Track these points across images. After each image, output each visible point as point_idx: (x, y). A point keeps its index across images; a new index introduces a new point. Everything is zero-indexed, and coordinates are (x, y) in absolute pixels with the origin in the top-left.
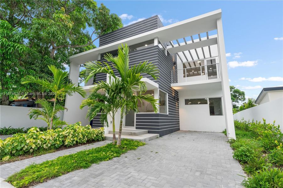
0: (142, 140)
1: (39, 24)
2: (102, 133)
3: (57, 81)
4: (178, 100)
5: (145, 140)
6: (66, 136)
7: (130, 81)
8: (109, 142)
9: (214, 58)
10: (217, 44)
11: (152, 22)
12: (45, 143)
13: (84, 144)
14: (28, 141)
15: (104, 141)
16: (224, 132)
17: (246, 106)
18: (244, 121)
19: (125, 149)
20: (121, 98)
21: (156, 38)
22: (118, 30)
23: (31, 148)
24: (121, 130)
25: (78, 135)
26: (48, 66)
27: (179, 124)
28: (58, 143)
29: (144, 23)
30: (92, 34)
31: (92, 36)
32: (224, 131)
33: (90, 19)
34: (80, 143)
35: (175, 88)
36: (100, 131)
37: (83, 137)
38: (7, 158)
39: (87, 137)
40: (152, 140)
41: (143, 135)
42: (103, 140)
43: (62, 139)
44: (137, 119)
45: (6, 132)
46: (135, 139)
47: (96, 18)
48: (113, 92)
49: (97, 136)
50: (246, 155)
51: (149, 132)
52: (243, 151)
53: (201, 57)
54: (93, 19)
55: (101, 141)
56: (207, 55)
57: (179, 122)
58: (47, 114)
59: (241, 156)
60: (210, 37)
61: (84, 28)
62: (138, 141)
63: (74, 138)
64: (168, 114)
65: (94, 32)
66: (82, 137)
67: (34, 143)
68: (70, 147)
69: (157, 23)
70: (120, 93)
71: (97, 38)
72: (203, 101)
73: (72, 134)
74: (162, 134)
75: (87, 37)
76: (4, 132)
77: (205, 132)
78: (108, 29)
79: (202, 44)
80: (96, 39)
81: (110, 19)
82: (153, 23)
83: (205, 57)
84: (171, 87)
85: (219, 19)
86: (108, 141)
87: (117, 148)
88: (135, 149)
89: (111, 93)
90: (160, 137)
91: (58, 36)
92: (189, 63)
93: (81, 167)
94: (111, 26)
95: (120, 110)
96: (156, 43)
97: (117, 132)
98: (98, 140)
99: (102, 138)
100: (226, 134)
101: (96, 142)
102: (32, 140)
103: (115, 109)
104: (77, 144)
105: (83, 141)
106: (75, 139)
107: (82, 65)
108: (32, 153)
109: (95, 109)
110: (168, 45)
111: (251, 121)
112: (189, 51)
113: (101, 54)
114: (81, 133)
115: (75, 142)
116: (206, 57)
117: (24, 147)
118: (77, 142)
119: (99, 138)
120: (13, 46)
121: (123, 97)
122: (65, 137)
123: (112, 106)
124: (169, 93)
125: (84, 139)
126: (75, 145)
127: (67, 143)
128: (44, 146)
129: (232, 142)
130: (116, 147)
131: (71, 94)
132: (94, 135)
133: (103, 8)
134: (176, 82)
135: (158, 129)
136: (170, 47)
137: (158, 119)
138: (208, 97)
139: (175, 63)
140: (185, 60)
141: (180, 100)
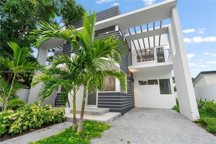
0: (106, 121)
2: (62, 113)
3: (17, 58)
4: (133, 81)
6: (13, 121)
7: (96, 51)
8: (69, 125)
9: (162, 47)
10: (167, 33)
13: (39, 128)
15: (65, 123)
16: (173, 109)
19: (87, 136)
20: (84, 72)
21: (117, 24)
24: (83, 109)
25: (30, 118)
26: (8, 43)
27: (134, 102)
29: (106, 12)
30: (60, 22)
31: (59, 24)
32: (173, 107)
33: (58, 9)
34: (32, 128)
35: (131, 70)
36: (60, 111)
37: (38, 119)
39: (43, 119)
40: (115, 119)
41: (105, 114)
42: (63, 121)
43: (5, 125)
44: (99, 98)
46: (98, 121)
47: (64, 9)
48: (75, 66)
49: (55, 117)
51: (111, 111)
53: (152, 46)
54: (61, 9)
55: (60, 122)
56: (157, 44)
57: (134, 100)
58: (3, 93)
60: (163, 27)
61: (53, 17)
62: (102, 123)
63: (24, 122)
64: (127, 93)
65: (61, 21)
66: (36, 121)
70: (84, 67)
71: (64, 26)
73: (22, 118)
74: (123, 113)
77: (158, 109)
78: (74, 18)
79: (154, 33)
81: (76, 9)
83: (154, 46)
84: (128, 69)
85: (174, 7)
86: (68, 122)
87: (78, 136)
88: (99, 136)
89: (72, 68)
90: (121, 116)
91: (20, 11)
92: (141, 51)
94: (77, 15)
95: (82, 87)
96: (117, 29)
97: (79, 111)
98: (57, 122)
99: (62, 119)
100: (179, 111)
101: (54, 124)
103: (76, 87)
104: (28, 130)
105: (37, 125)
106: (26, 123)
107: (51, 50)
109: (51, 85)
110: (126, 34)
112: (143, 40)
114: (36, 115)
115: (24, 128)
119: (58, 120)
121: (87, 72)
122: (12, 121)
123: (73, 83)
125: (39, 123)
126: (26, 131)
127: (12, 130)
130: (76, 135)
132: (51, 117)
134: (132, 65)
135: (120, 107)
136: (128, 35)
137: (119, 98)
138: (158, 78)
139: (130, 50)
140: (138, 48)
141: (134, 81)
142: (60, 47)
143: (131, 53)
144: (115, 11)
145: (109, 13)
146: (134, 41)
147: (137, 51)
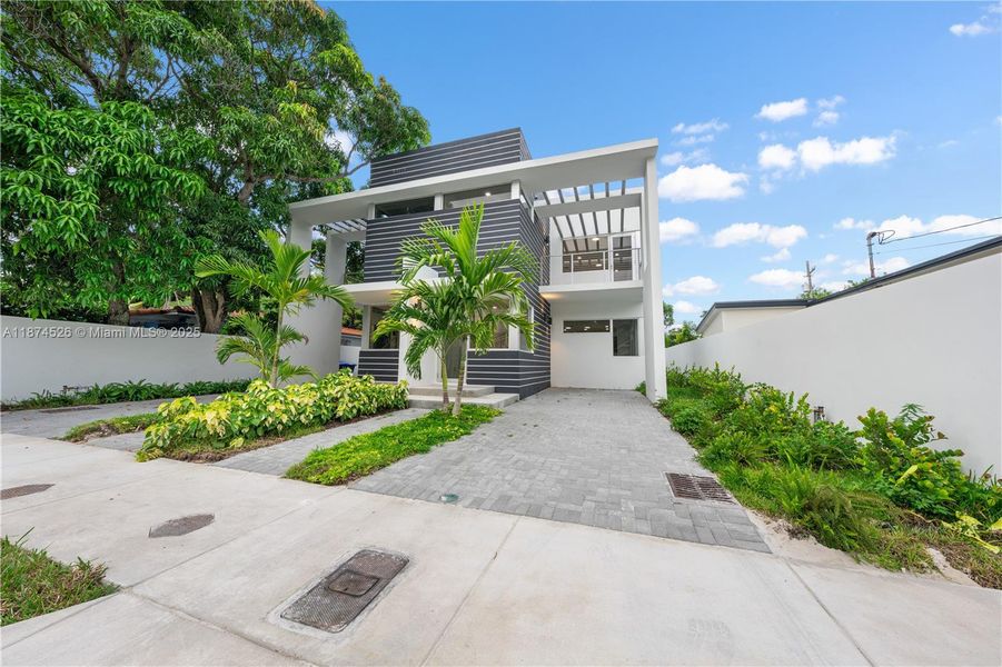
0: (494, 405)
1: (239, 123)
2: (403, 392)
4: (550, 322)
5: (499, 404)
6: (337, 399)
9: (628, 234)
10: (640, 205)
11: (507, 143)
12: (304, 412)
13: (372, 415)
14: (271, 408)
15: (411, 410)
16: (638, 390)
17: (679, 335)
18: (674, 367)
19: (471, 421)
21: (516, 181)
22: (420, 149)
23: (281, 423)
26: (260, 231)
28: (325, 411)
30: (350, 153)
32: (640, 386)
34: (364, 414)
35: (546, 296)
36: (400, 387)
38: (238, 442)
39: (376, 400)
40: (510, 404)
41: (490, 396)
42: (406, 407)
43: (331, 405)
44: (469, 363)
45: (136, 393)
46: (478, 404)
47: (363, 111)
49: (395, 397)
50: (692, 421)
51: (497, 391)
52: (688, 415)
53: (603, 230)
54: (354, 112)
55: (402, 409)
56: (616, 227)
58: (261, 349)
59: (686, 423)
60: (628, 191)
62: (487, 408)
63: (353, 402)
64: (533, 352)
65: (354, 146)
66: (368, 402)
67: (285, 412)
68: (348, 421)
69: (518, 147)
71: (366, 164)
72: (599, 326)
74: (524, 395)
75: (339, 157)
76: (131, 392)
78: (394, 143)
79: (608, 204)
80: (363, 165)
82: (508, 145)
83: (609, 231)
84: (539, 294)
85: (651, 158)
86: (416, 408)
90: (521, 400)
92: (575, 241)
93: (416, 452)
96: (515, 194)
98: (397, 408)
100: (644, 394)
102: (278, 405)
104: (360, 416)
105: (369, 408)
106: (356, 403)
108: (283, 434)
111: (690, 368)
112: (581, 216)
113: (376, 206)
115: (355, 411)
116: (613, 230)
117: (266, 419)
118: (359, 410)
119: (399, 403)
120: (168, 178)
122: (335, 400)
124: (535, 308)
125: (372, 405)
126: (357, 417)
127: (341, 414)
128: (302, 417)
129: (661, 406)
131: (311, 302)
133: (387, 90)
134: (548, 284)
135: (517, 383)
136: (542, 203)
137: (518, 363)
138: (611, 317)
139: (547, 240)
140: (567, 234)
141: (553, 322)
142: (349, 222)
143: (548, 252)
144: (512, 143)
145: (496, 146)
146: (557, 218)
147: (564, 242)
